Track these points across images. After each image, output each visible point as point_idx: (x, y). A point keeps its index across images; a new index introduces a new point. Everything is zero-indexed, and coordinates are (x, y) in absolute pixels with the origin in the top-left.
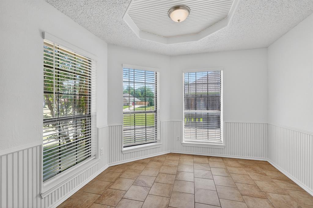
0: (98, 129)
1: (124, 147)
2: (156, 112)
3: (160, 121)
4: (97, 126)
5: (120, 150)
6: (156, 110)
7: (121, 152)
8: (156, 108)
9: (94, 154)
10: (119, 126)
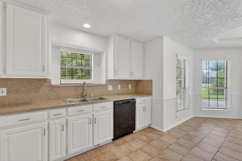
0: (190, 95)
1: (202, 108)
2: (227, 88)
3: (231, 95)
4: (189, 94)
5: (200, 109)
6: (227, 87)
7: (200, 110)
8: (227, 86)
9: (187, 108)
10: (200, 95)
